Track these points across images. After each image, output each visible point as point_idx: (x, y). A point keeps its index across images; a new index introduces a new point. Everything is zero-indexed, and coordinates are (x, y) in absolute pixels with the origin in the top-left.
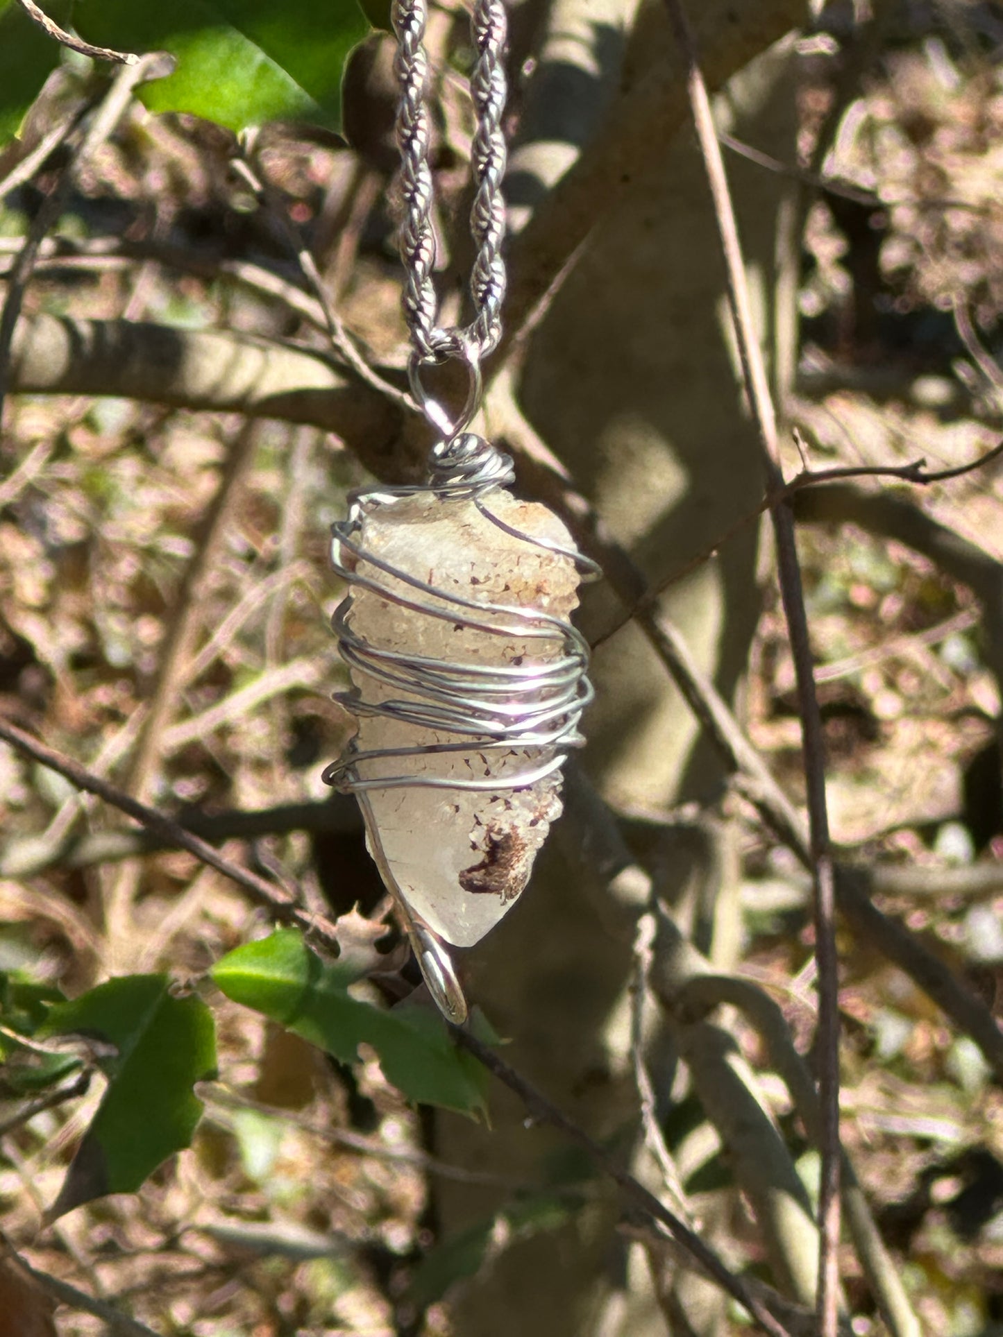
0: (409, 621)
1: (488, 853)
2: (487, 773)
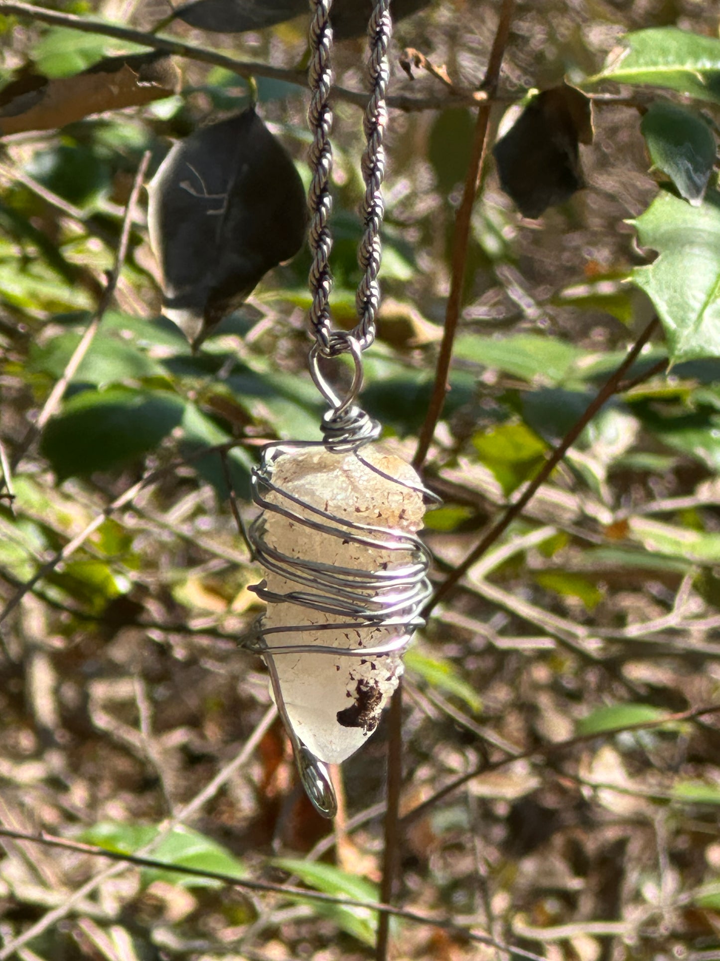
0: (310, 536)
1: (358, 700)
2: (360, 644)
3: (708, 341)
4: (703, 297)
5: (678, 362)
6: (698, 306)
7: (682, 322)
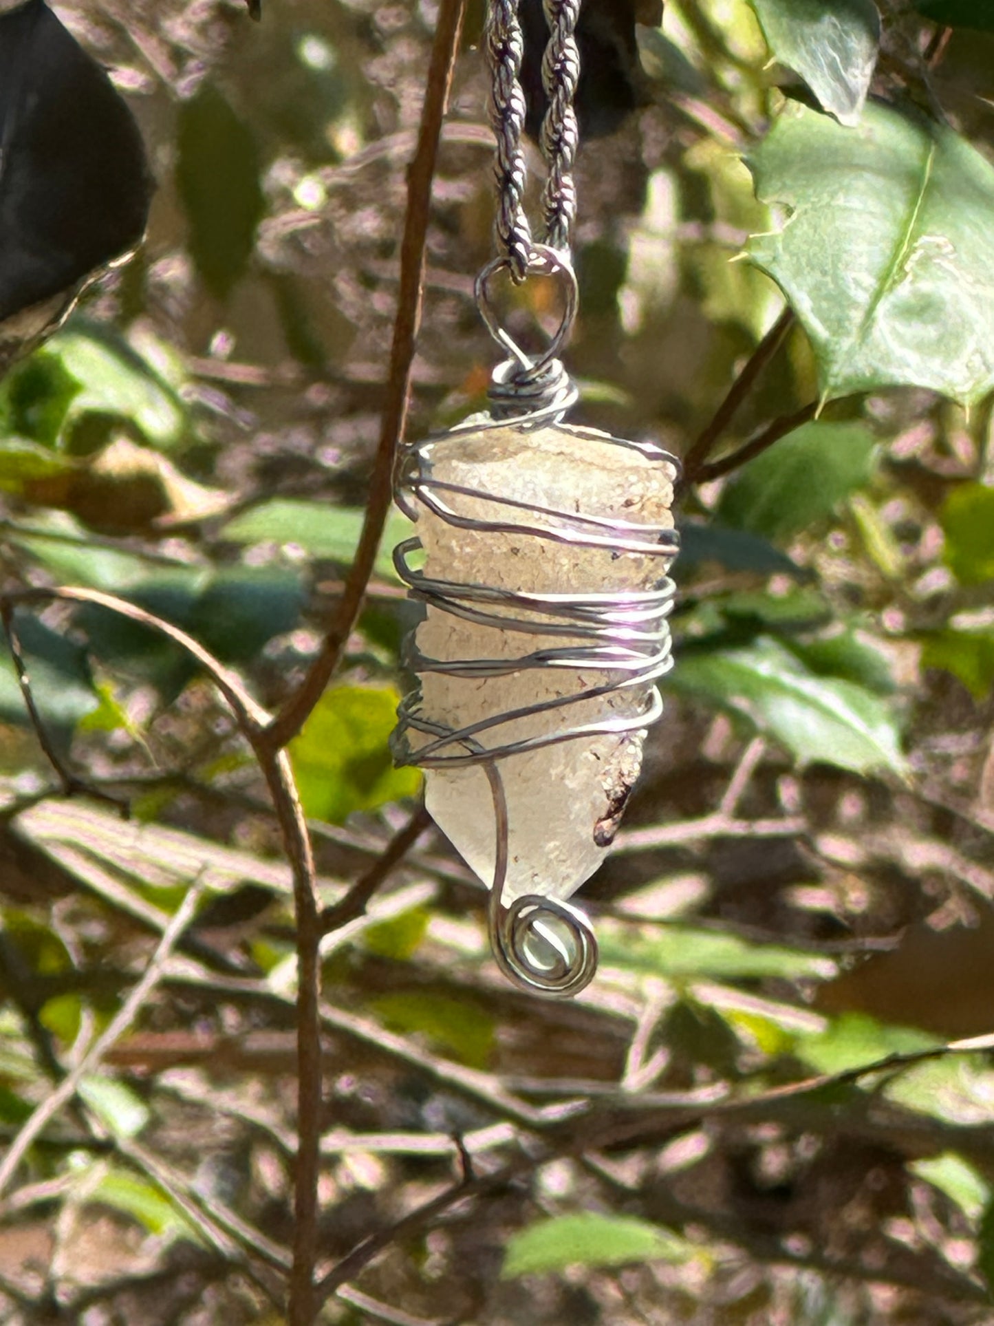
3: (886, 358)
4: (870, 281)
5: (836, 395)
6: (863, 298)
7: (838, 327)
